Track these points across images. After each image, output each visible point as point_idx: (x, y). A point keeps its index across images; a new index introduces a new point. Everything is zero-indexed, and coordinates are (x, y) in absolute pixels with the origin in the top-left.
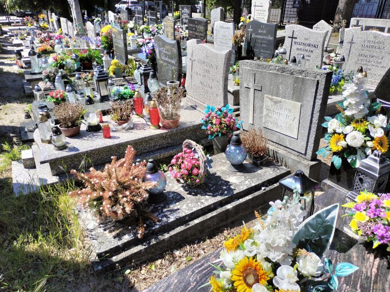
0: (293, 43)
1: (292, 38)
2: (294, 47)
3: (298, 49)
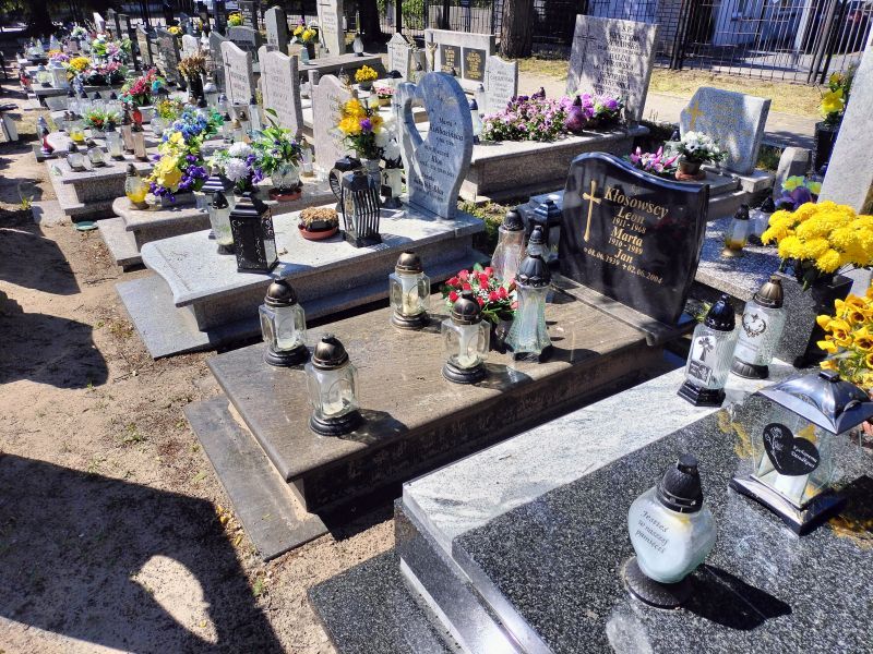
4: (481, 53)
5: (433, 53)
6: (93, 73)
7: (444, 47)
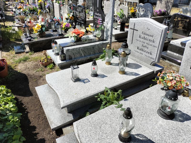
4: (137, 3)
5: (126, 3)
7: (128, 2)
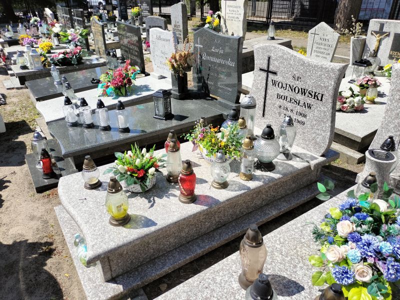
0: (270, 83)
1: (268, 71)
2: (273, 91)
3: (279, 97)
6: (61, 56)
